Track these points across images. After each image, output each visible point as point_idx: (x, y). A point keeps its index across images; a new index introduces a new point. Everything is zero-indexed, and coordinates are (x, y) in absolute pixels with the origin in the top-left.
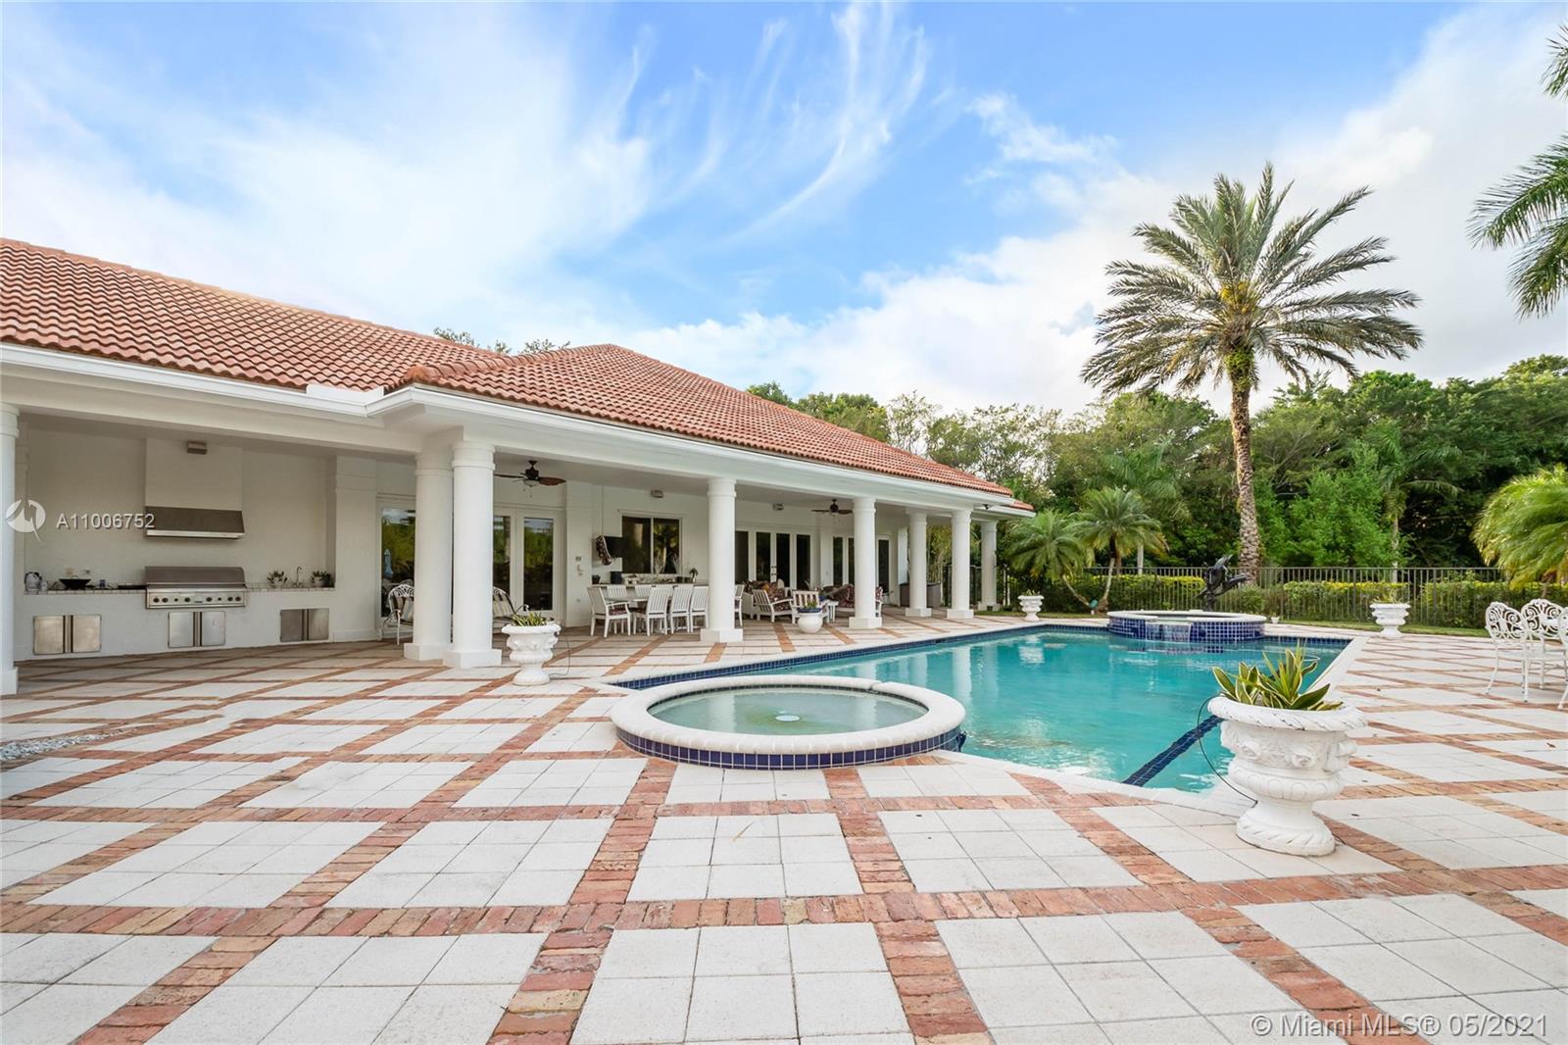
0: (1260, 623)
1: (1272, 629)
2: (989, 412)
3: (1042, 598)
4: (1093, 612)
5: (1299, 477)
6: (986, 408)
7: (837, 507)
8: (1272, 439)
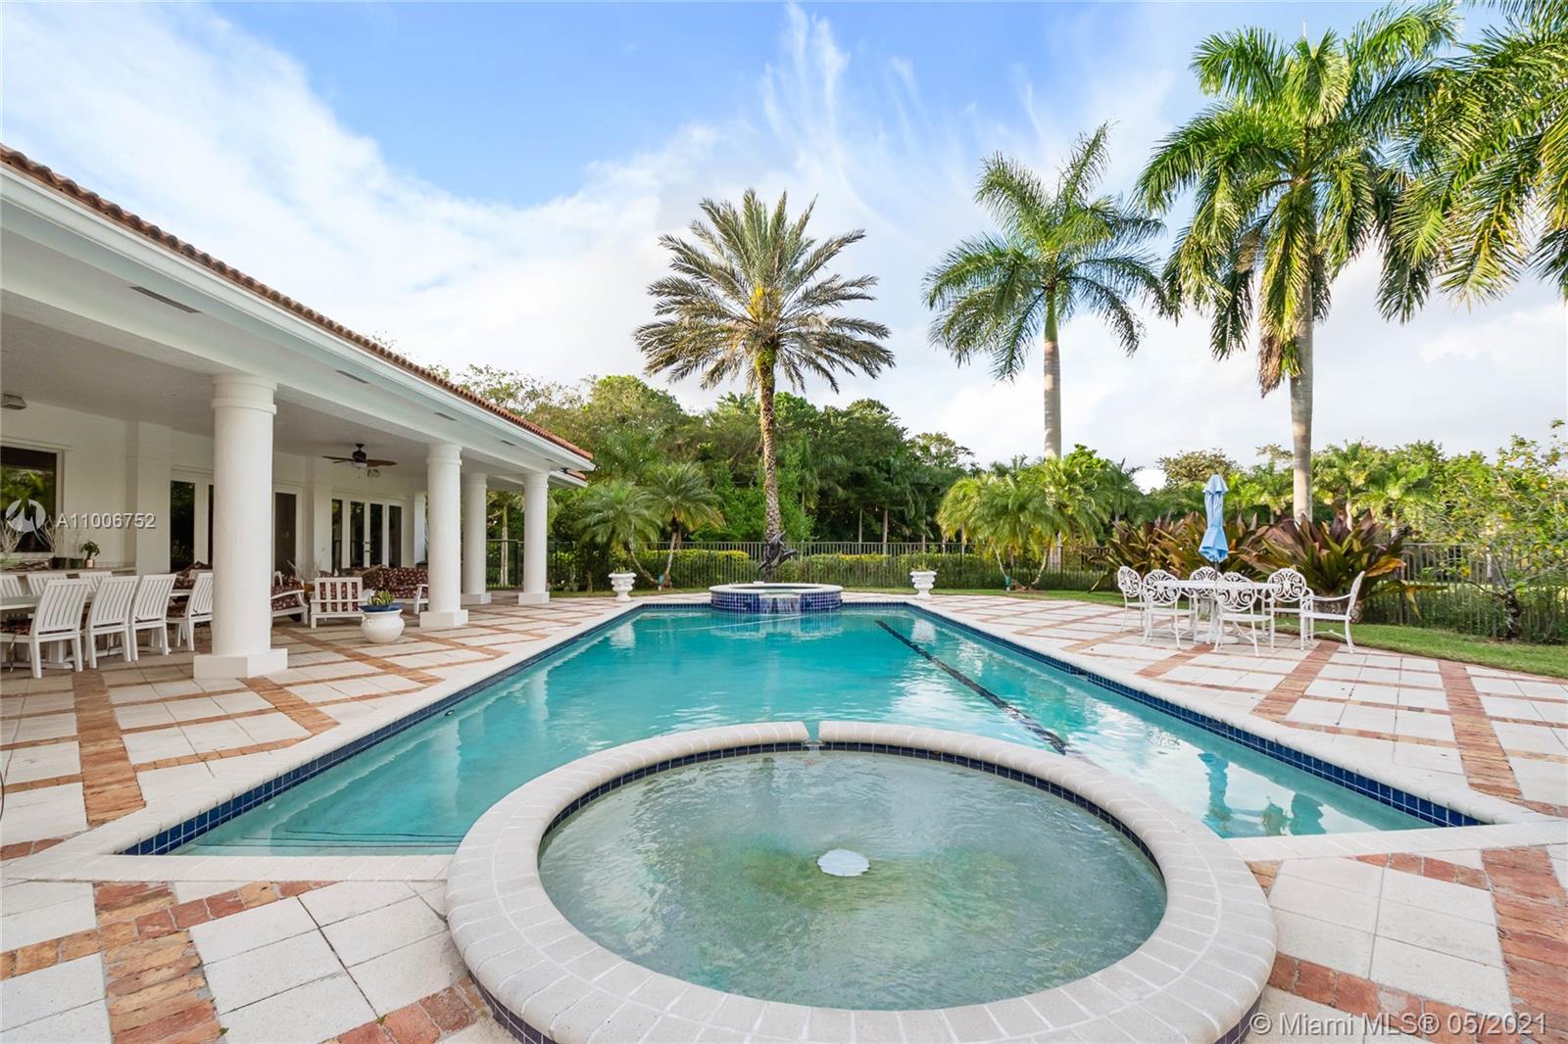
0: (839, 592)
1: (848, 596)
2: (485, 371)
3: (634, 575)
4: (660, 588)
5: (747, 469)
6: (482, 367)
7: (364, 455)
8: (729, 436)
